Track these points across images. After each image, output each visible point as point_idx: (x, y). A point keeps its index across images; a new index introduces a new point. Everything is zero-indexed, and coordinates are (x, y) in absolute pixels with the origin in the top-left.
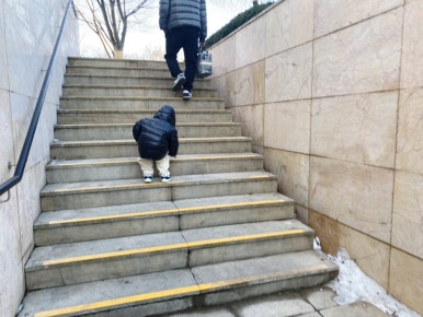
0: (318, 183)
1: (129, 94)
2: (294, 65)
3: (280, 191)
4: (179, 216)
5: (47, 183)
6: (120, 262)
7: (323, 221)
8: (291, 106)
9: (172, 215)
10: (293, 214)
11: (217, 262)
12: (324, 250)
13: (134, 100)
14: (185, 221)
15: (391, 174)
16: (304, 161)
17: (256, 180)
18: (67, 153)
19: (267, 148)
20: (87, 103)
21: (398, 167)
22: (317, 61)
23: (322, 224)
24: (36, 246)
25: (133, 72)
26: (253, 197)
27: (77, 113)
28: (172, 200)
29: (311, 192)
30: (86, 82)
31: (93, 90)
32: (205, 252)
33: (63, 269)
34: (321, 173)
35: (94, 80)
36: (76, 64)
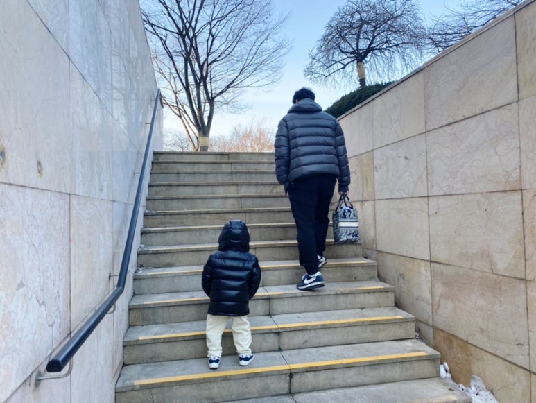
0: (442, 296)
1: (220, 191)
2: (406, 158)
3: (398, 305)
4: (278, 333)
5: (134, 295)
6: (214, 385)
7: (451, 342)
8: (406, 203)
9: (270, 332)
10: (414, 334)
11: (324, 389)
12: (453, 378)
13: (226, 198)
14: (286, 340)
15: (522, 286)
16: (424, 270)
17: (368, 292)
18: (154, 260)
19: (380, 252)
20: (175, 204)
21: (529, 277)
22: (432, 155)
23: (450, 347)
24: (124, 365)
25: (224, 165)
26: (364, 312)
27: (165, 215)
28: (270, 315)
29: (435, 307)
30: (172, 179)
31: (181, 188)
32: (310, 375)
33: (154, 391)
34: (444, 284)
35: (182, 176)
36: (162, 159)
